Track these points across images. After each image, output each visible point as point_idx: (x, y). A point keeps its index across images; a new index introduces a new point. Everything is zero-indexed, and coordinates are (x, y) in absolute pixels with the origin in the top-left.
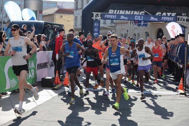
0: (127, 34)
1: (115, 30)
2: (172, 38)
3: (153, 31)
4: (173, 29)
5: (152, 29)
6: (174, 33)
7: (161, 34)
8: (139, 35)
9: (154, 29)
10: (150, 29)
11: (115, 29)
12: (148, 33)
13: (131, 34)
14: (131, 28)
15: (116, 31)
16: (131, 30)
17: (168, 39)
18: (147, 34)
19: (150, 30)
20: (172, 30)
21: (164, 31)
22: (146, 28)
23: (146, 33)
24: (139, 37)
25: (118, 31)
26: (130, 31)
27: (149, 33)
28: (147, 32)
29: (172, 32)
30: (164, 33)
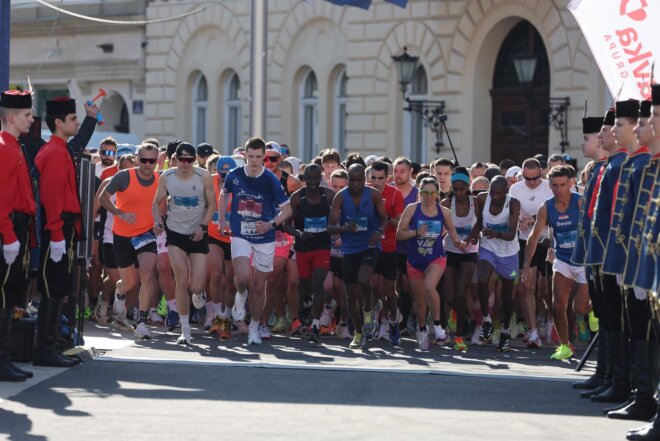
0: (244, 77)
1: (138, 38)
2: (623, 98)
3: (459, 43)
4: (627, 22)
5: (449, 27)
6: (635, 56)
7: (526, 69)
8: (345, 78)
9: (466, 26)
10: (432, 24)
11: (143, 27)
12: (415, 60)
13: (275, 72)
14: (275, 21)
15: (144, 45)
16: (271, 36)
17: (592, 113)
18: (408, 69)
19: (438, 37)
20: (626, 36)
21: (551, 43)
22: (402, 21)
23: (404, 58)
24: (343, 94)
25: (164, 45)
26: (265, 48)
27: (424, 61)
28: (411, 53)
29: (620, 48)
30: (555, 61)
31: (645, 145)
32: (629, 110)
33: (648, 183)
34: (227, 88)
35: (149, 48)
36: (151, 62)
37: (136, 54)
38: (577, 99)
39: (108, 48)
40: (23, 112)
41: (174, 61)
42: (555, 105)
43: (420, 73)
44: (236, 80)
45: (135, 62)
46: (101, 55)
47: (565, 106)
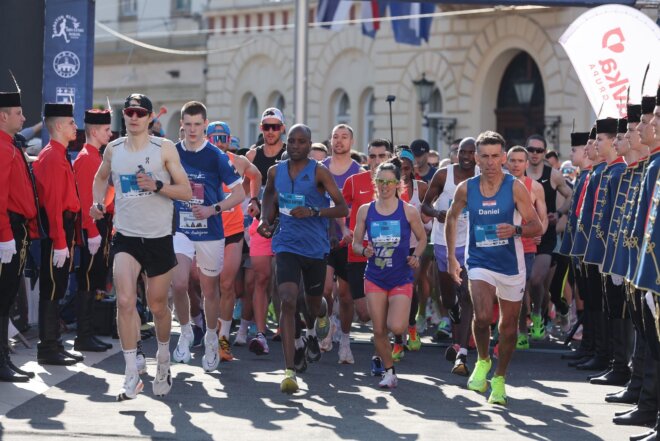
0: (288, 98)
1: (199, 66)
2: (603, 117)
3: (469, 70)
4: (608, 54)
5: (460, 56)
6: (615, 81)
7: (525, 92)
8: (373, 99)
9: (474, 55)
10: (447, 54)
11: (204, 57)
12: (431, 84)
13: (314, 94)
14: (314, 52)
15: (205, 71)
16: (311, 64)
17: (580, 129)
18: (426, 91)
19: (451, 65)
20: (607, 65)
21: (546, 70)
22: (420, 52)
23: (422, 83)
24: (371, 112)
25: (222, 71)
26: (306, 74)
27: (440, 85)
28: (429, 78)
29: (602, 75)
30: (549, 85)
31: (622, 155)
32: (608, 127)
33: (625, 186)
35: (210, 74)
36: (211, 86)
37: (199, 79)
38: (567, 118)
39: (175, 74)
41: (230, 85)
42: (549, 122)
43: (436, 94)
44: (282, 101)
45: (197, 86)
46: (169, 79)
47: (557, 124)
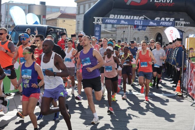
0: (127, 39)
1: (115, 34)
3: (152, 35)
4: (171, 33)
5: (151, 33)
6: (172, 37)
7: (160, 38)
8: (139, 39)
9: (153, 33)
10: (149, 33)
11: (116, 33)
12: (147, 37)
13: (131, 38)
14: (131, 32)
15: (116, 35)
16: (131, 34)
17: (167, 43)
18: (146, 38)
19: (150, 35)
20: (171, 35)
21: (163, 35)
22: (145, 33)
23: (146, 37)
24: (139, 41)
25: (118, 35)
26: (130, 35)
27: (148, 37)
28: (147, 36)
29: (170, 36)
30: (163, 38)
31: (172, 47)
32: (171, 43)
33: (172, 51)
34: (125, 40)
35: (117, 35)
36: (117, 37)
37: (115, 36)
38: (165, 42)
39: (112, 35)
40: (101, 42)
41: (119, 37)
42: (163, 43)
43: (148, 39)
44: (126, 39)
45: (115, 37)
46: (111, 36)
47: (164, 43)
